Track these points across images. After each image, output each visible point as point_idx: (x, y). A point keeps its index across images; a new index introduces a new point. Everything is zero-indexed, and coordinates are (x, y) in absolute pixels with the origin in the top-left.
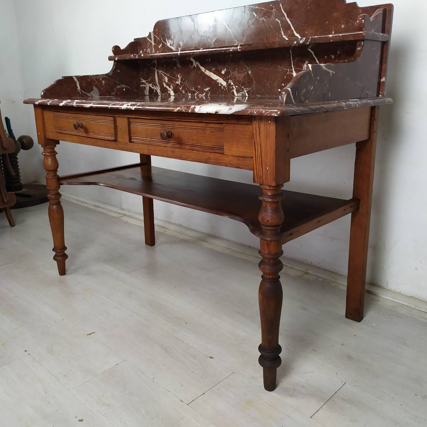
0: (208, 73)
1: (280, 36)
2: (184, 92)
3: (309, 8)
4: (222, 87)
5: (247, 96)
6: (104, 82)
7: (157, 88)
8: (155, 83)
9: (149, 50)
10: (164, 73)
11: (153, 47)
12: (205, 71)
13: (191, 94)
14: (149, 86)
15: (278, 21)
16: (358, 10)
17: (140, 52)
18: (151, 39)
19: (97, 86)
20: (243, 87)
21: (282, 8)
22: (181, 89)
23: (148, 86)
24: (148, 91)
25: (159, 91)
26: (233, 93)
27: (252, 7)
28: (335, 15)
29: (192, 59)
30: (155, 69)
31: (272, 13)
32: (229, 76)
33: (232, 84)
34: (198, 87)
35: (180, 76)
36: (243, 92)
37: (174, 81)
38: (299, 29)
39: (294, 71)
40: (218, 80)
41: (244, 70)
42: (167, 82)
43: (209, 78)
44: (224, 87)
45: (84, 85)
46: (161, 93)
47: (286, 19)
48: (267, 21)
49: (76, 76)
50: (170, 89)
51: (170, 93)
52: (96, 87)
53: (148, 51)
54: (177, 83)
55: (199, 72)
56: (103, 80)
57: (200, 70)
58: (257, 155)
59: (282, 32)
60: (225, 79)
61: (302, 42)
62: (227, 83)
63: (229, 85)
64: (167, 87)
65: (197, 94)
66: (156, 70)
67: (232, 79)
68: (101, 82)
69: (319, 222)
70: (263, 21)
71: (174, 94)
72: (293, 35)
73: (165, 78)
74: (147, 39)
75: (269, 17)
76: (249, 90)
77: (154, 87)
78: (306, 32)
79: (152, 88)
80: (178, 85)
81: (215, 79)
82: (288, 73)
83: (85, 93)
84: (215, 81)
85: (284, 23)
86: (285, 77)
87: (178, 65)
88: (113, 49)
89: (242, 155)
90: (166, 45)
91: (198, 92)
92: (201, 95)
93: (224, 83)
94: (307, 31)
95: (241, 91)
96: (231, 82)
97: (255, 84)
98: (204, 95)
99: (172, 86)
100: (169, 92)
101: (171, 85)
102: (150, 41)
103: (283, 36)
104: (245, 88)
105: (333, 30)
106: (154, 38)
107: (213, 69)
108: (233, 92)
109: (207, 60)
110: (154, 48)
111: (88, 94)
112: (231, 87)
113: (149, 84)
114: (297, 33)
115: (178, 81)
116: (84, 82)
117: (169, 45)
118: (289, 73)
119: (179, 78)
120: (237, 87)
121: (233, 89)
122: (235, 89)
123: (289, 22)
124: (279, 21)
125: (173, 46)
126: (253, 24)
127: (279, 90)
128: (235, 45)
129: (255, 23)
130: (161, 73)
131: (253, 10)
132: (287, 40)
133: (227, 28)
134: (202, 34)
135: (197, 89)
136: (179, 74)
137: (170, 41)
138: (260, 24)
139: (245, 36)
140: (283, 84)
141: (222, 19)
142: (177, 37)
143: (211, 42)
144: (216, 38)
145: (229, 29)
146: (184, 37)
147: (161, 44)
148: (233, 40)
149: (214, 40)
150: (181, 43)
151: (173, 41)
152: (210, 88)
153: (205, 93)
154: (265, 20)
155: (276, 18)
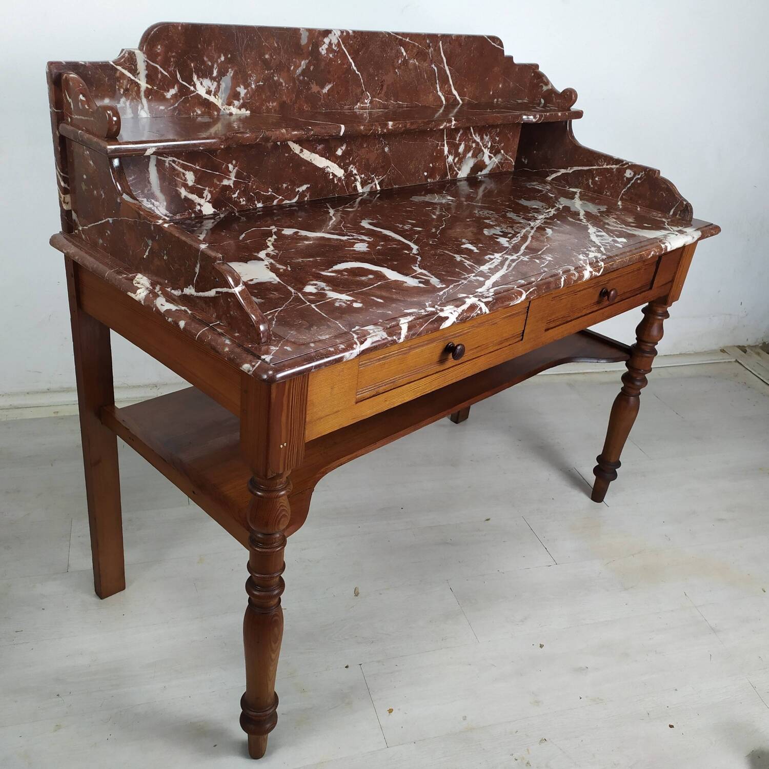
0: (306, 155)
1: (434, 91)
2: (243, 201)
3: (472, 55)
4: (335, 180)
5: (377, 191)
7: (156, 203)
8: (148, 190)
10: (181, 162)
11: (142, 94)
12: (302, 151)
13: (263, 204)
15: (434, 68)
18: (134, 72)
20: (373, 176)
21: (441, 49)
22: (236, 195)
25: (162, 211)
26: (355, 188)
27: (400, 37)
31: (428, 53)
32: (351, 159)
33: (355, 172)
34: (282, 186)
35: (235, 166)
36: (374, 183)
37: (215, 181)
38: (458, 83)
39: (446, 145)
40: (328, 167)
41: (377, 146)
42: (192, 183)
43: (309, 164)
44: (340, 179)
46: (171, 215)
47: (444, 66)
48: (420, 65)
50: (202, 201)
51: (200, 210)
54: (225, 182)
55: (287, 155)
57: (289, 150)
59: (438, 86)
60: (342, 164)
62: (346, 171)
63: (349, 175)
64: (194, 197)
65: (278, 201)
67: (354, 164)
70: (415, 64)
71: (214, 210)
72: (450, 92)
73: (184, 174)
74: (117, 70)
75: (424, 60)
76: (383, 179)
78: (465, 90)
80: (228, 187)
81: (321, 166)
82: (439, 148)
84: (322, 170)
85: (442, 71)
86: (435, 154)
90: (194, 92)
91: (281, 197)
92: (288, 202)
93: (340, 173)
94: (467, 88)
95: (370, 183)
96: (353, 169)
97: (394, 169)
98: (295, 200)
99: (210, 192)
100: (198, 207)
101: (205, 190)
102: (133, 78)
103: (437, 92)
104: (377, 177)
106: (146, 69)
107: (320, 147)
108: (356, 186)
112: (353, 178)
114: (455, 89)
115: (229, 179)
117: (201, 91)
119: (230, 172)
120: (363, 176)
121: (356, 180)
122: (359, 180)
123: (448, 72)
124: (436, 69)
125: (215, 95)
126: (399, 68)
127: (426, 174)
128: (366, 101)
129: (402, 67)
130: (173, 164)
131: (402, 43)
132: (443, 98)
133: (355, 68)
134: (300, 75)
135: (278, 191)
136: (232, 164)
137: (207, 82)
138: (410, 70)
139: (385, 87)
140: (431, 165)
141: (345, 49)
142: (231, 73)
143: (319, 92)
144: (330, 86)
145: (357, 72)
146: (250, 76)
147: (174, 88)
148: (363, 92)
149: (325, 91)
150: (242, 91)
151: (215, 84)
152: (309, 186)
153: (297, 196)
154: (417, 63)
155: (432, 64)
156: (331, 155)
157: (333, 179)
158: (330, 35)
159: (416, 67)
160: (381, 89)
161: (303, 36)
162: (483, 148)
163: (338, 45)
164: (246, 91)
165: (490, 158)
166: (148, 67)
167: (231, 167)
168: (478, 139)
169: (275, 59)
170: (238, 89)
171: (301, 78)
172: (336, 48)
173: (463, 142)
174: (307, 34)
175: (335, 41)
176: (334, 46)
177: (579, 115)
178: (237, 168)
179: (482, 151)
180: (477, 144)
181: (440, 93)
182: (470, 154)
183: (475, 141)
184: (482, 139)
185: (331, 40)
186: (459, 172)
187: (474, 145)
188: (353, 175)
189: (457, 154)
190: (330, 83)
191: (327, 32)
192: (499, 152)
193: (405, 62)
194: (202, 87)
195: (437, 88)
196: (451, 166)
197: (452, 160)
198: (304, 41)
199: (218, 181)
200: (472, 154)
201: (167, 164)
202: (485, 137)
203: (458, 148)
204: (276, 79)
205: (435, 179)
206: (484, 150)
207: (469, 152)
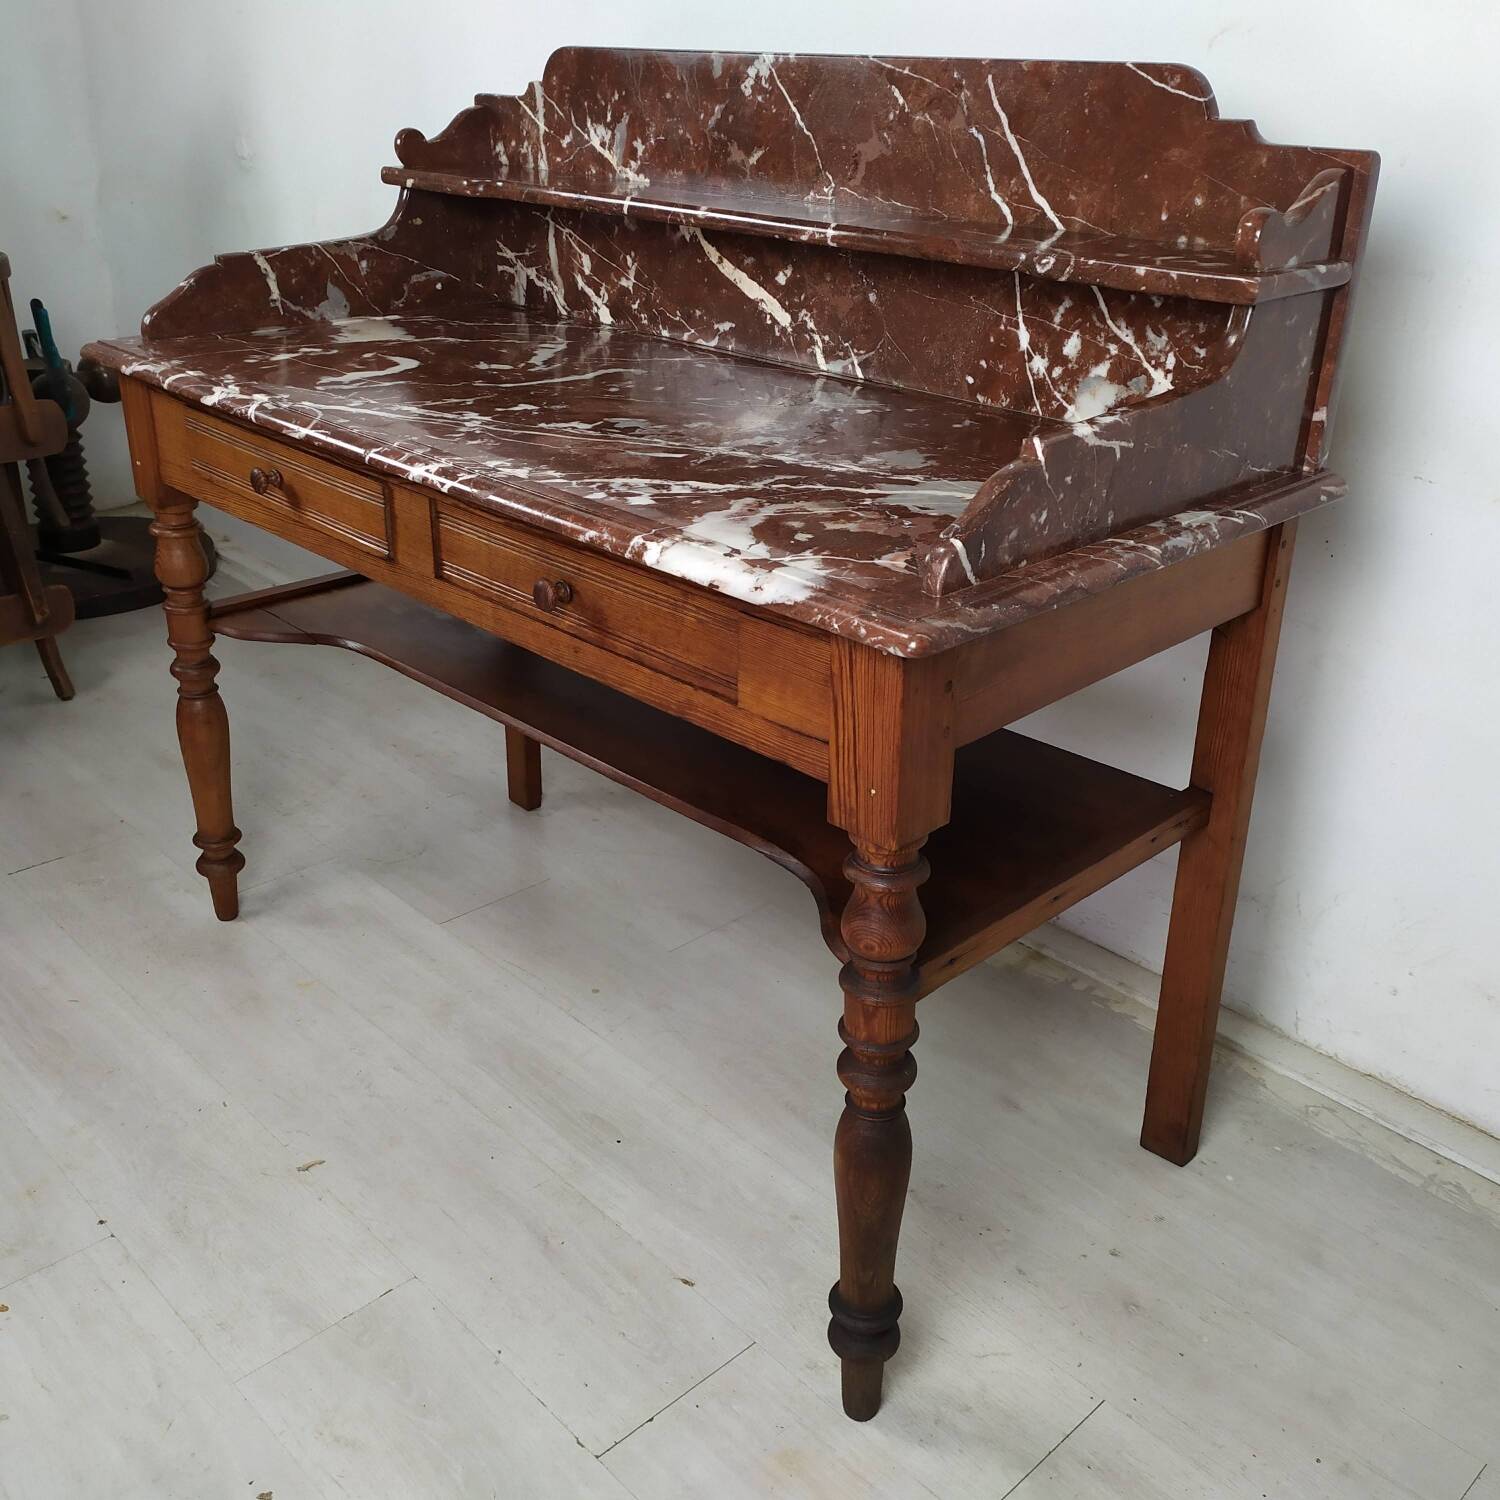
0: (727, 269)
1: (981, 190)
2: (644, 320)
3: (1087, 111)
4: (776, 329)
5: (858, 379)
6: (364, 264)
7: (555, 287)
8: (549, 267)
9: (526, 148)
10: (578, 238)
11: (541, 139)
12: (720, 261)
13: (669, 332)
14: (528, 277)
15: (976, 135)
16: (1258, 152)
17: (495, 148)
18: (534, 109)
19: (339, 282)
20: (847, 344)
21: (993, 94)
22: (635, 306)
23: (524, 274)
24: (522, 292)
25: (560, 300)
26: (813, 358)
27: (888, 66)
28: (1175, 154)
30: (548, 218)
31: (958, 101)
32: (802, 297)
33: (811, 325)
34: (694, 312)
35: (634, 261)
36: (848, 361)
37: (613, 276)
38: (1048, 179)
39: (1022, 325)
40: (762, 300)
41: (853, 285)
42: (587, 272)
43: (732, 287)
44: (783, 330)
45: (294, 281)
46: (569, 309)
47: (1004, 134)
48: (939, 127)
49: (264, 253)
50: (599, 301)
51: (597, 314)
52: (339, 287)
53: (523, 151)
54: (624, 282)
55: (699, 261)
56: (361, 258)
57: (702, 254)
58: (841, 741)
59: (990, 179)
60: (787, 303)
61: (1043, 271)
62: (794, 317)
63: (800, 328)
64: (590, 292)
65: (689, 336)
66: (552, 223)
67: (809, 310)
68: (356, 265)
69: (1055, 899)
70: (927, 124)
71: (612, 319)
72: (1027, 198)
73: (580, 256)
74: (520, 105)
75: (950, 117)
76: (866, 359)
77: (542, 280)
78: (1072, 197)
79: (539, 283)
80: (625, 290)
81: (752, 298)
82: (1002, 327)
83: (297, 308)
84: (754, 304)
85: (998, 145)
86: (992, 340)
88: (399, 142)
89: (794, 725)
90: (588, 142)
91: (693, 331)
92: (704, 343)
93: (784, 319)
94: (1076, 194)
95: (840, 358)
96: (807, 319)
97: (890, 344)
98: (714, 343)
99: (607, 290)
100: (595, 308)
101: (601, 285)
102: (533, 117)
103: (990, 192)
104: (855, 351)
105: (1164, 208)
106: (544, 107)
107: (749, 261)
108: (813, 355)
110: (545, 144)
111: (309, 314)
112: (808, 337)
113: (528, 267)
114: (1040, 192)
115: (628, 279)
116: (292, 271)
117: (596, 142)
118: (1006, 327)
119: (629, 268)
120: (827, 338)
121: (813, 342)
122: (820, 344)
123: (1016, 149)
124: (981, 138)
125: (610, 150)
126: (890, 129)
127: (970, 380)
128: (826, 190)
129: (898, 129)
130: (570, 240)
131: (893, 78)
132: (1006, 210)
133: (802, 124)
134: (713, 129)
135: (689, 318)
136: (630, 255)
137: (601, 129)
138: (917, 136)
139: (862, 167)
140: (983, 363)
141: (782, 88)
142: (626, 119)
143: (742, 161)
144: (760, 153)
145: (805, 130)
146: (649, 125)
147: (569, 134)
148: (818, 171)
149: (753, 160)
150: (639, 145)
151: (610, 132)
152: (734, 325)
153: (717, 338)
154: (932, 123)
155: (969, 125)
156: (767, 282)
157: (772, 326)
158: (756, 62)
159: (929, 132)
160: (856, 169)
161: (715, 64)
162: (1146, 365)
163: (771, 78)
164: (644, 147)
166: (546, 102)
167: (629, 260)
168: (1128, 337)
169: (678, 101)
170: (635, 143)
171: (716, 134)
172: (767, 86)
173: (1076, 333)
174: (722, 60)
175: (765, 73)
176: (763, 82)
178: (636, 264)
179: (1145, 372)
180: (1125, 348)
181: (996, 197)
182: (1102, 370)
183: (1116, 340)
184: (1141, 338)
185: (758, 72)
186: (1071, 408)
187: (1113, 349)
188: (807, 331)
189: (1057, 358)
190: (760, 147)
191: (750, 59)
193: (904, 119)
194: (597, 136)
195: (987, 183)
196: (1040, 384)
197: (1043, 370)
198: (717, 72)
199: (616, 277)
200: (1110, 371)
201: (564, 237)
202: (1151, 335)
203: (1062, 345)
204: (681, 132)
205: (995, 399)
206: (1151, 370)
207: (1097, 364)
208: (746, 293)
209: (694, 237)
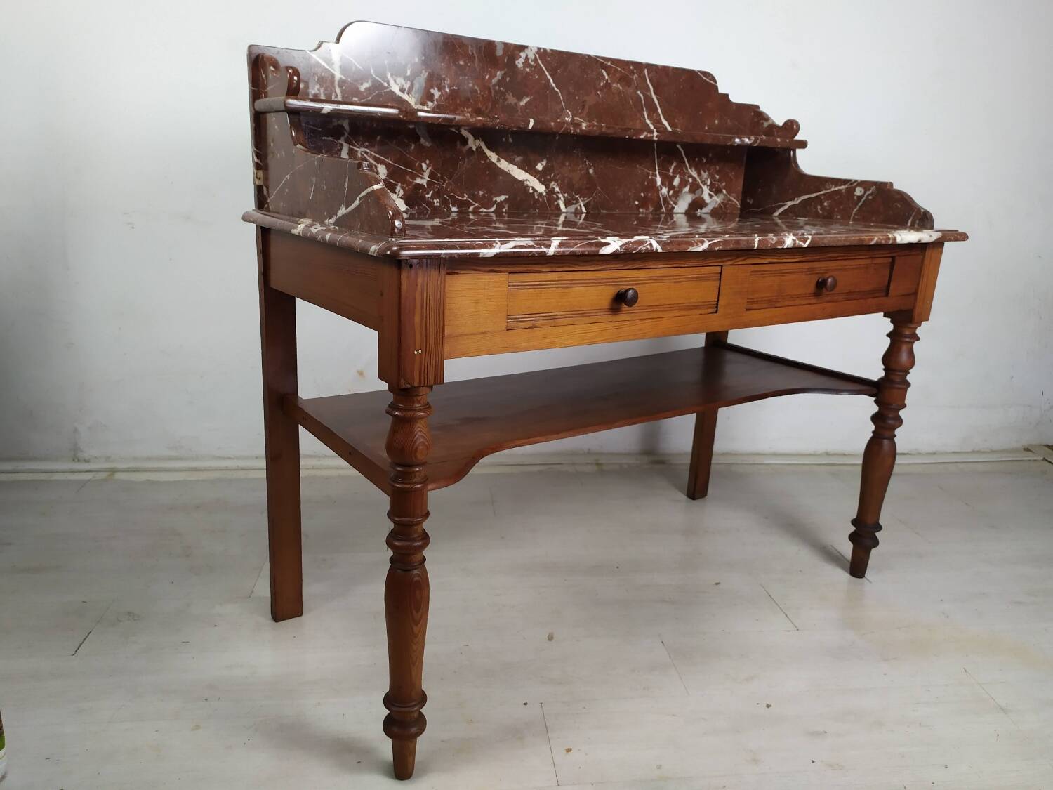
0: (504, 165)
1: (642, 119)
2: (437, 203)
4: (536, 195)
5: (583, 213)
10: (374, 154)
11: (336, 84)
12: (499, 160)
13: (458, 208)
15: (640, 94)
18: (329, 62)
20: (577, 196)
21: (647, 77)
22: (430, 195)
26: (558, 207)
27: (601, 60)
29: (464, 133)
30: (342, 141)
31: (632, 79)
32: (552, 175)
33: (557, 189)
34: (478, 193)
35: (428, 166)
36: (578, 204)
37: (408, 178)
38: (668, 114)
39: (658, 176)
40: (527, 180)
41: (581, 166)
42: (383, 177)
43: (507, 175)
44: (540, 195)
47: (651, 94)
48: (624, 90)
50: (394, 196)
54: (418, 181)
55: (483, 162)
57: (485, 157)
59: (645, 113)
60: (543, 180)
62: (547, 187)
63: (550, 192)
65: (474, 208)
66: (346, 145)
67: (556, 181)
70: (618, 89)
71: (406, 207)
72: (660, 121)
73: (376, 167)
74: (312, 58)
75: (629, 86)
76: (588, 202)
78: (676, 121)
80: (421, 186)
81: (520, 179)
82: (650, 177)
84: (521, 183)
85: (648, 99)
86: (646, 183)
87: (422, 141)
90: (387, 88)
91: (477, 204)
92: (485, 210)
93: (541, 188)
95: (573, 204)
96: (555, 187)
97: (600, 192)
98: (492, 209)
99: (402, 188)
101: (397, 185)
102: (328, 67)
103: (645, 119)
104: (582, 199)
105: (707, 124)
106: (341, 61)
107: (518, 159)
108: (558, 205)
109: (504, 140)
110: (341, 87)
112: (555, 196)
114: (665, 119)
115: (422, 178)
117: (395, 88)
119: (424, 171)
120: (566, 195)
121: (558, 198)
122: (562, 199)
123: (656, 100)
124: (642, 96)
125: (408, 94)
126: (601, 90)
127: (637, 203)
128: (567, 119)
129: (605, 90)
130: (365, 155)
131: (603, 66)
132: (653, 128)
133: (554, 85)
134: (495, 85)
135: (475, 198)
136: (425, 163)
137: (400, 80)
138: (613, 94)
139: (587, 107)
140: (642, 194)
141: (542, 65)
142: (424, 75)
143: (516, 104)
144: (527, 99)
145: (556, 89)
146: (444, 79)
147: (367, 82)
148: (563, 110)
149: (523, 103)
150: (436, 93)
151: (409, 83)
152: (507, 197)
153: (495, 206)
154: (621, 88)
155: (637, 90)
156: (530, 169)
157: (533, 193)
158: (526, 50)
159: (619, 92)
160: (583, 109)
161: (498, 48)
162: (701, 184)
163: (535, 59)
164: (440, 93)
165: (711, 196)
166: (343, 59)
167: (424, 166)
168: (695, 174)
169: (469, 66)
170: (432, 91)
171: (497, 88)
172: (532, 63)
173: (678, 176)
174: (503, 46)
175: (531, 56)
176: (530, 61)
177: (803, 144)
178: (430, 168)
179: (701, 187)
180: (694, 179)
181: (648, 122)
182: (687, 189)
183: (691, 176)
184: (699, 174)
185: (527, 56)
186: (676, 207)
187: (690, 180)
188: (555, 193)
189: (671, 187)
190: (527, 96)
191: (523, 48)
192: (721, 192)
193: (608, 85)
194: (395, 84)
195: (644, 115)
196: (665, 199)
197: (666, 193)
198: (499, 52)
199: (412, 179)
200: (690, 189)
201: (359, 155)
202: (702, 173)
203: (673, 181)
204: (471, 85)
205: (647, 209)
206: (703, 187)
207: (685, 187)
208: (517, 177)
209: (479, 148)
